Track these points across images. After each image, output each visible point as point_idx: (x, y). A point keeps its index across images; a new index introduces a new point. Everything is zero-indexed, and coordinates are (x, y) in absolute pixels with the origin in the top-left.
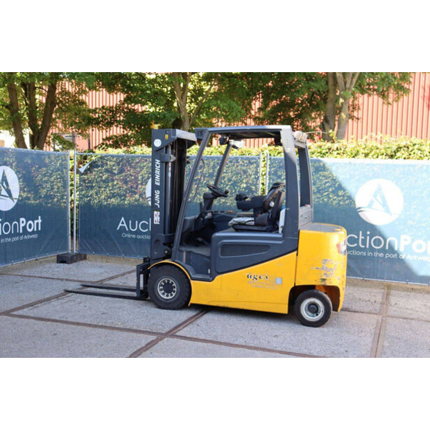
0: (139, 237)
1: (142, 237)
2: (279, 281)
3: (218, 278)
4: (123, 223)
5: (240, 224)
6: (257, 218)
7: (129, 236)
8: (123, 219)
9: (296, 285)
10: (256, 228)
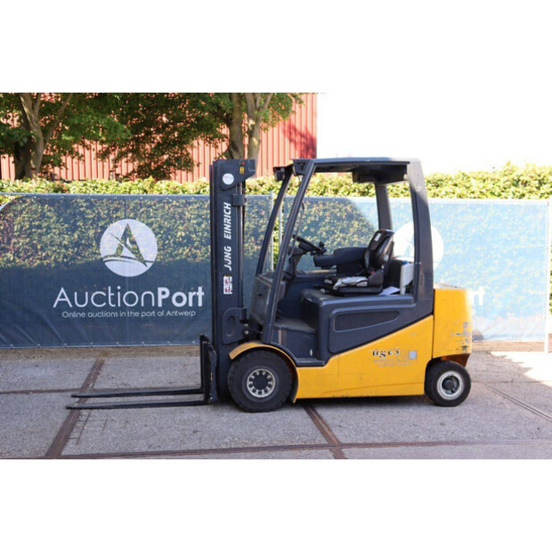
0: (91, 315)
1: (97, 315)
2: (413, 355)
3: (333, 359)
4: (63, 296)
5: (348, 286)
6: (371, 277)
7: (74, 315)
8: (62, 290)
9: (434, 357)
10: (369, 290)
